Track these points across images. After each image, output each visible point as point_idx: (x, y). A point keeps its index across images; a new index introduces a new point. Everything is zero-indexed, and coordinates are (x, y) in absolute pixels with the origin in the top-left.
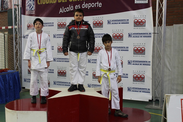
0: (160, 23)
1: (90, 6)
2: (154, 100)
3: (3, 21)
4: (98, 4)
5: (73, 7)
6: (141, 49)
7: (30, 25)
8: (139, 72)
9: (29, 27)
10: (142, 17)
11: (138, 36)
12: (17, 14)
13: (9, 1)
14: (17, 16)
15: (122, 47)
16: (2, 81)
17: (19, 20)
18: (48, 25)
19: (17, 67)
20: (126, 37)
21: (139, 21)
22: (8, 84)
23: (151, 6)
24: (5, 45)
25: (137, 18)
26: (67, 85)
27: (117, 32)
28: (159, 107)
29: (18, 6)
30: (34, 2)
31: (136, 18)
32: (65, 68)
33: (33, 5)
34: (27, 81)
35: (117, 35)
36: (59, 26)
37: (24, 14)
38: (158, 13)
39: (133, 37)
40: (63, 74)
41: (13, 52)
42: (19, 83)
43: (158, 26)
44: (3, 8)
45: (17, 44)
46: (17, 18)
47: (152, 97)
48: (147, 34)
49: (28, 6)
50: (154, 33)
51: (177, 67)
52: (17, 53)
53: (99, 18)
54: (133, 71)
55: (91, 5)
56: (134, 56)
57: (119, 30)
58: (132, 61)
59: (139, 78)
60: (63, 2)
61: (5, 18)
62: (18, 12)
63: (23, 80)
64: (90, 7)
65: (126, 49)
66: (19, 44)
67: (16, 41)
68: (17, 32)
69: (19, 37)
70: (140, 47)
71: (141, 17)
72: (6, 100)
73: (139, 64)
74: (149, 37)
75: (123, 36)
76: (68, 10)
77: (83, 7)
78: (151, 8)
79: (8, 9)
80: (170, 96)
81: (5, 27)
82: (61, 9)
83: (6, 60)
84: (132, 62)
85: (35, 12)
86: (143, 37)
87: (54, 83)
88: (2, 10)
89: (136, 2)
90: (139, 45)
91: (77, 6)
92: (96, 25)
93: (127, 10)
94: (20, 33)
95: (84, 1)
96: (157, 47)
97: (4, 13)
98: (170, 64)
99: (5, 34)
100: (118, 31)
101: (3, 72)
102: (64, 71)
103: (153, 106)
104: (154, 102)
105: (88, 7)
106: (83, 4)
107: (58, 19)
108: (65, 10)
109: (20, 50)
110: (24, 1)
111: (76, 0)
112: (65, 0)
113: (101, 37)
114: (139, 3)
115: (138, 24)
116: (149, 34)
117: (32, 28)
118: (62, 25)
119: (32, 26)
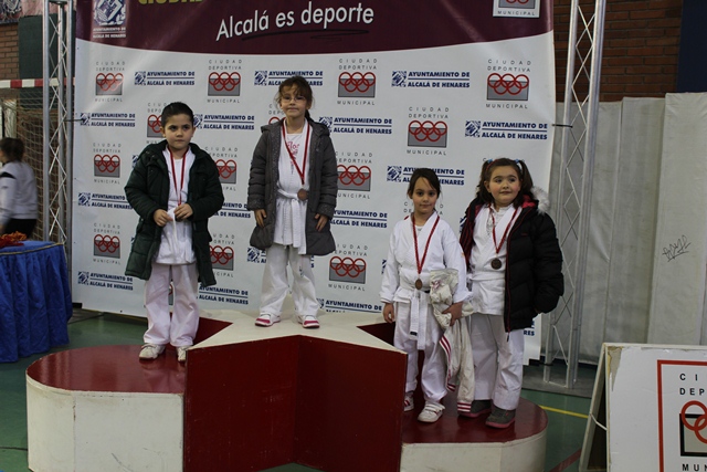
0: (581, 89)
1: (329, 17)
2: (546, 361)
4: (362, 13)
5: (267, 18)
7: (106, 80)
9: (101, 85)
10: (517, 65)
12: (60, 33)
14: (60, 42)
15: (443, 171)
17: (65, 57)
18: (173, 80)
19: (55, 230)
20: (456, 133)
21: (504, 79)
22: (25, 290)
23: (549, 26)
25: (499, 68)
26: (236, 298)
27: (425, 116)
28: (566, 386)
29: (63, 4)
31: (494, 68)
32: (230, 239)
33: (119, 5)
34: (89, 281)
35: (425, 126)
36: (214, 85)
37: (87, 36)
38: (573, 54)
39: (484, 135)
40: (223, 260)
41: (41, 174)
43: (574, 100)
45: (55, 144)
46: (60, 49)
47: (543, 351)
48: (533, 126)
49: (102, 7)
50: (558, 125)
51: (631, 247)
52: (54, 178)
53: (361, 61)
55: (335, 14)
57: (432, 109)
61: (7, 50)
62: (64, 29)
63: (75, 278)
64: (330, 21)
65: (457, 179)
66: (65, 146)
67: (51, 134)
68: (56, 100)
69: (65, 120)
71: (513, 67)
72: (19, 349)
74: (538, 137)
75: (446, 129)
76: (251, 30)
77: (306, 18)
78: (549, 36)
79: (21, 15)
80: (621, 348)
81: (9, 81)
82: (223, 23)
85: (128, 32)
86: (520, 136)
89: (498, 11)
91: (281, 17)
92: (351, 87)
93: (464, 39)
94: (69, 106)
96: (566, 174)
97: (3, 29)
98: (605, 236)
100: (428, 112)
101: (7, 246)
102: (227, 251)
103: (545, 380)
104: (549, 368)
105: (323, 21)
106: (306, 11)
107: (210, 62)
108: (240, 28)
109: (65, 169)
113: (367, 131)
114: (507, 15)
115: (501, 89)
116: (541, 126)
117: (115, 88)
118: (224, 83)
119: (115, 81)
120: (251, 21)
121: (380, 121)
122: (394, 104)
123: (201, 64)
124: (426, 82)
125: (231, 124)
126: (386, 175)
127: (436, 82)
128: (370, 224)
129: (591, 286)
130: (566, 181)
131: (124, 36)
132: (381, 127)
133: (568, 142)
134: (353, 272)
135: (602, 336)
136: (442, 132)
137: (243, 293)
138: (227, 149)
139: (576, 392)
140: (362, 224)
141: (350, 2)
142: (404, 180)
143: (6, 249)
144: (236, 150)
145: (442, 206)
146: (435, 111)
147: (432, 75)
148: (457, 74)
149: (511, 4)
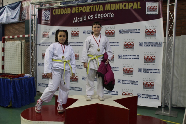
0: (171, 33)
1: (102, 16)
2: (163, 107)
3: (20, 31)
4: (111, 15)
5: (86, 17)
6: (151, 57)
7: (45, 34)
8: (149, 80)
10: (153, 27)
11: (149, 45)
12: (34, 23)
13: (26, 13)
14: (34, 25)
15: (133, 56)
16: (19, 85)
17: (35, 29)
19: (33, 71)
20: (136, 46)
21: (149, 31)
22: (24, 89)
23: (161, 16)
24: (22, 51)
26: (79, 90)
27: (128, 41)
28: (169, 114)
29: (35, 16)
30: (50, 13)
31: (147, 28)
32: (77, 74)
33: (48, 15)
34: (41, 85)
35: (128, 44)
36: (72, 34)
37: (40, 23)
38: (168, 23)
39: (144, 46)
40: (75, 80)
41: (29, 58)
43: (169, 36)
44: (21, 19)
45: (33, 51)
46: (34, 27)
47: (162, 103)
48: (158, 43)
49: (44, 16)
50: (165, 43)
51: (185, 75)
52: (32, 59)
53: (111, 27)
54: (144, 78)
55: (104, 15)
56: (144, 64)
58: (143, 69)
59: (149, 85)
60: (76, 12)
61: (22, 28)
63: (38, 84)
65: (137, 58)
66: (35, 51)
67: (32, 48)
68: (33, 40)
69: (35, 45)
70: (150, 55)
73: (149, 72)
74: (159, 46)
75: (134, 45)
76: (82, 20)
77: (96, 17)
78: (161, 19)
79: (26, 20)
81: (22, 35)
82: (75, 19)
83: (22, 65)
85: (50, 22)
86: (154, 46)
88: (20, 20)
89: (147, 13)
90: (150, 53)
91: (89, 16)
92: (108, 34)
93: (138, 21)
94: (36, 41)
95: (97, 12)
96: (167, 56)
97: (22, 23)
98: (177, 72)
99: (22, 42)
100: (129, 40)
102: (77, 77)
103: (163, 112)
104: (163, 108)
105: (101, 17)
106: (96, 15)
107: (71, 29)
108: (79, 20)
109: (35, 57)
110: (40, 11)
111: (89, 11)
112: (78, 11)
113: (113, 45)
114: (150, 14)
116: (160, 43)
117: (47, 36)
118: (75, 34)
119: (47, 34)
120: (82, 18)
121: (116, 43)
122: (120, 38)
124: (128, 32)
125: (77, 45)
126: (118, 57)
127: (131, 32)
129: (174, 86)
130: (167, 57)
131: (49, 23)
132: (116, 44)
133: (167, 47)
135: (177, 99)
137: (81, 88)
138: (76, 51)
139: (172, 115)
141: (107, 12)
142: (123, 58)
143: (19, 78)
144: (78, 51)
145: (133, 65)
146: (131, 40)
147: (130, 30)
148: (136, 30)
149: (150, 11)
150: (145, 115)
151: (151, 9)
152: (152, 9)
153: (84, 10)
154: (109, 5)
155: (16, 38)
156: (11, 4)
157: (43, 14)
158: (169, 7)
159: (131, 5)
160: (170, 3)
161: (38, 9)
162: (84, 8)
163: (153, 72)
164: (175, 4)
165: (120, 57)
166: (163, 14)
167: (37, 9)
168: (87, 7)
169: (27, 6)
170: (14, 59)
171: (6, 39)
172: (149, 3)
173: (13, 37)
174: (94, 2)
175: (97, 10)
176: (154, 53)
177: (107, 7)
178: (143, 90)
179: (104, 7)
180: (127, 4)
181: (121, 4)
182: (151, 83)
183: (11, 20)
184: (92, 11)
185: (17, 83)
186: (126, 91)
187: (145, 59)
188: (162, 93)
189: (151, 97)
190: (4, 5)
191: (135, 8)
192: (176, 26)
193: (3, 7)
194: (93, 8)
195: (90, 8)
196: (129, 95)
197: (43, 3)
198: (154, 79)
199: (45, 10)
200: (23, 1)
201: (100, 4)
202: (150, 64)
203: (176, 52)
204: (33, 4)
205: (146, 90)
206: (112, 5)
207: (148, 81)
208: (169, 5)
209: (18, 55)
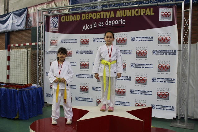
0: (186, 40)
1: (113, 23)
2: (178, 118)
3: (26, 39)
4: (122, 21)
5: (96, 24)
6: (166, 66)
8: (163, 89)
9: (52, 43)
10: (166, 34)
11: (163, 53)
13: (33, 19)
14: (41, 33)
15: (146, 64)
16: (26, 96)
17: (42, 36)
18: (71, 42)
19: (40, 81)
20: (150, 54)
21: (163, 38)
22: (31, 99)
23: (176, 23)
24: (28, 60)
25: (162, 35)
26: (89, 100)
27: (141, 49)
28: (185, 126)
29: (42, 23)
30: (58, 20)
31: (160, 35)
32: (87, 84)
33: (56, 22)
34: (49, 96)
35: (141, 52)
36: (82, 42)
37: (48, 31)
38: (183, 30)
39: (158, 54)
40: (85, 90)
41: (36, 67)
42: (42, 98)
43: (184, 43)
44: (27, 26)
45: (40, 59)
46: (41, 34)
47: (177, 115)
48: (172, 51)
49: (52, 23)
50: (180, 51)
52: (40, 68)
53: (122, 35)
54: (157, 88)
55: (115, 22)
56: (158, 73)
57: (143, 47)
59: (163, 95)
60: (86, 19)
61: (28, 36)
62: (42, 29)
63: (45, 95)
65: (151, 67)
66: (42, 60)
67: (39, 57)
68: (40, 48)
69: (42, 53)
70: (164, 64)
71: (165, 35)
72: (29, 116)
73: (164, 81)
74: (173, 54)
76: (92, 27)
77: (107, 24)
78: (176, 26)
79: (32, 27)
81: (29, 43)
82: (84, 26)
83: (28, 74)
84: (156, 79)
85: (59, 29)
86: (168, 54)
87: (76, 99)
88: (26, 28)
89: (160, 19)
90: (164, 62)
91: (100, 23)
92: (120, 42)
93: (151, 27)
94: (43, 49)
95: (108, 18)
96: (182, 64)
97: (28, 30)
98: (193, 81)
99: (28, 51)
100: (141, 48)
101: (27, 87)
102: (87, 87)
103: (178, 124)
104: (179, 120)
105: (111, 24)
106: (107, 22)
107: (81, 36)
108: (89, 27)
109: (43, 66)
110: (48, 18)
111: (99, 18)
112: (88, 17)
113: (125, 54)
114: (163, 20)
115: (162, 41)
116: (174, 51)
117: (55, 44)
118: (85, 42)
119: (55, 42)
120: (92, 25)
121: (128, 51)
122: (133, 46)
123: (79, 37)
124: (141, 40)
125: (87, 53)
126: (130, 66)
127: (144, 39)
128: (126, 80)
129: (190, 96)
130: (182, 66)
132: (128, 53)
133: (182, 55)
134: (122, 93)
135: (193, 110)
136: (146, 53)
137: (91, 99)
138: (86, 60)
139: (188, 128)
140: (124, 80)
141: (119, 18)
142: (136, 67)
143: (26, 88)
144: (89, 60)
145: (146, 74)
146: (144, 48)
147: (142, 37)
148: (149, 37)
149: (164, 17)
150: (159, 127)
151: (164, 16)
152: (166, 15)
153: (94, 17)
154: (121, 11)
155: (22, 46)
156: (17, 11)
157: (51, 21)
158: (184, 13)
159: (143, 11)
160: (185, 9)
161: (46, 15)
162: (94, 15)
163: (167, 82)
164: (190, 10)
165: (132, 66)
166: (177, 20)
167: (44, 16)
168: (97, 13)
169: (33, 13)
170: (20, 68)
171: (12, 47)
172: (162, 9)
173: (19, 45)
174: (105, 8)
175: (108, 17)
176: (168, 62)
177: (119, 14)
178: (157, 101)
179: (115, 14)
180: (139, 10)
181: (133, 10)
182: (166, 94)
183: (17, 27)
184: (102, 17)
185: (24, 94)
186: (139, 101)
187: (159, 67)
188: (177, 104)
189: (166, 109)
190: (9, 12)
191: (148, 14)
192: (192, 33)
193: (8, 14)
194: (103, 14)
195: (101, 14)
196: (142, 106)
197: (51, 10)
198: (169, 89)
199: (53, 17)
200: (29, 7)
201: (111, 10)
202: (164, 74)
203: (192, 60)
204: (40, 10)
205: (160, 101)
206: (123, 11)
207: (162, 91)
208: (184, 11)
209: (23, 64)
